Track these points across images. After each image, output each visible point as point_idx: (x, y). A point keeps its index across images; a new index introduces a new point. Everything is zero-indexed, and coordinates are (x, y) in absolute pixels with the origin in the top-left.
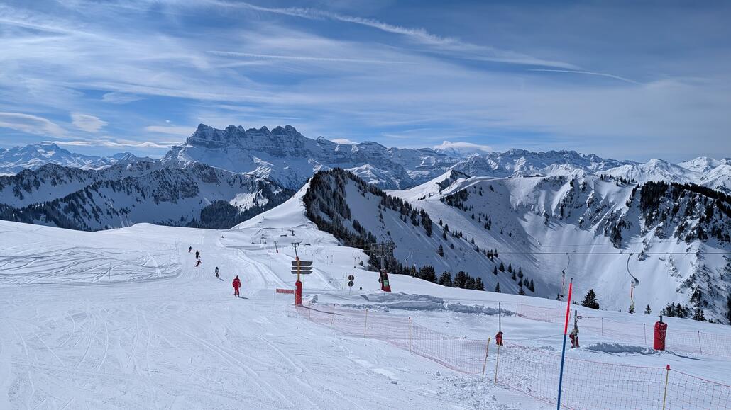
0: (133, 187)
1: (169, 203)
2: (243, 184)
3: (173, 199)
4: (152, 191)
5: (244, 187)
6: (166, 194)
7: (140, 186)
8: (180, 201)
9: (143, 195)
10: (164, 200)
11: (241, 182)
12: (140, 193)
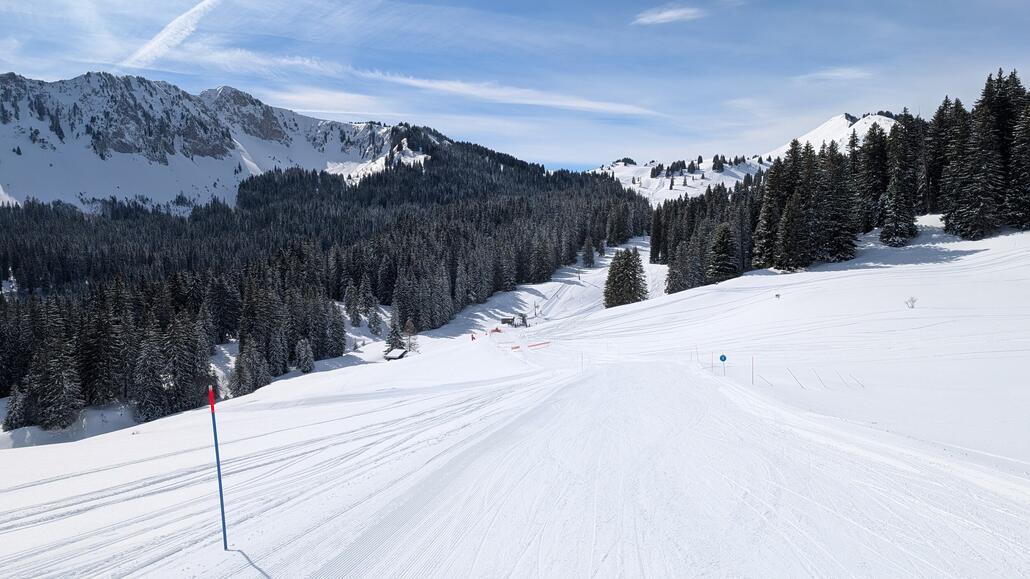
0: (23, 104)
1: (140, 158)
2: (349, 143)
3: (154, 150)
4: (87, 120)
5: (351, 149)
6: (131, 133)
7: (48, 105)
8: (177, 159)
9: (57, 129)
10: (125, 148)
11: (343, 139)
12: (47, 123)
